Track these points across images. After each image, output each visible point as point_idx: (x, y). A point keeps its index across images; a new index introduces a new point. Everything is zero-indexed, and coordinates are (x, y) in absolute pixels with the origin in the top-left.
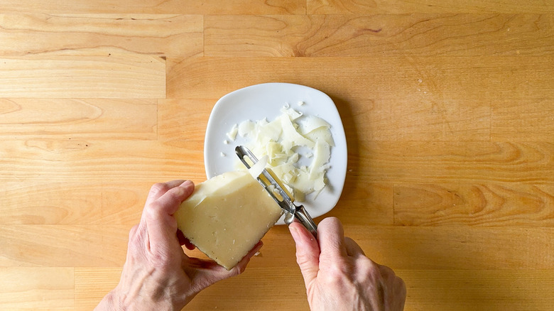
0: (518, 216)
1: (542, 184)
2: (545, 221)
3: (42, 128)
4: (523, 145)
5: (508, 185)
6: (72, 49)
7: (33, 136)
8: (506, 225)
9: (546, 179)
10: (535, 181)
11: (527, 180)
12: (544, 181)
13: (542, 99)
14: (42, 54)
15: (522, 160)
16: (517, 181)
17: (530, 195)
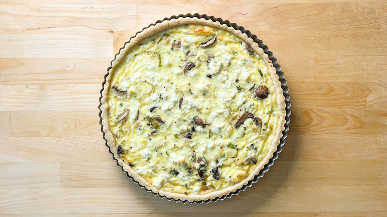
0: (331, 128)
1: (347, 108)
2: (348, 131)
3: (37, 77)
4: (335, 84)
5: (326, 109)
6: (55, 27)
7: (31, 82)
8: (324, 134)
9: (349, 105)
10: (343, 107)
11: (337, 106)
12: (348, 107)
13: (347, 56)
14: (36, 31)
15: (334, 93)
16: (331, 107)
17: (339, 115)
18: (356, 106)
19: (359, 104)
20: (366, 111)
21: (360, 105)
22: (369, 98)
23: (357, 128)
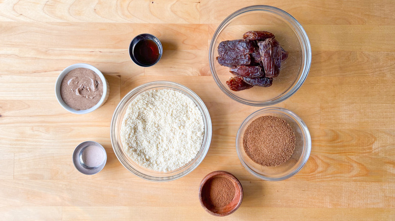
0: (338, 175)
1: (352, 155)
2: (354, 178)
3: (43, 119)
4: (340, 131)
5: (332, 156)
7: (37, 124)
8: (330, 181)
9: (354, 152)
10: (348, 154)
11: (343, 153)
12: (354, 154)
13: (352, 103)
14: (43, 73)
15: (340, 141)
16: (336, 153)
17: (344, 162)
18: (362, 153)
19: (365, 151)
20: (371, 158)
21: (366, 153)
22: (374, 146)
23: (363, 176)
